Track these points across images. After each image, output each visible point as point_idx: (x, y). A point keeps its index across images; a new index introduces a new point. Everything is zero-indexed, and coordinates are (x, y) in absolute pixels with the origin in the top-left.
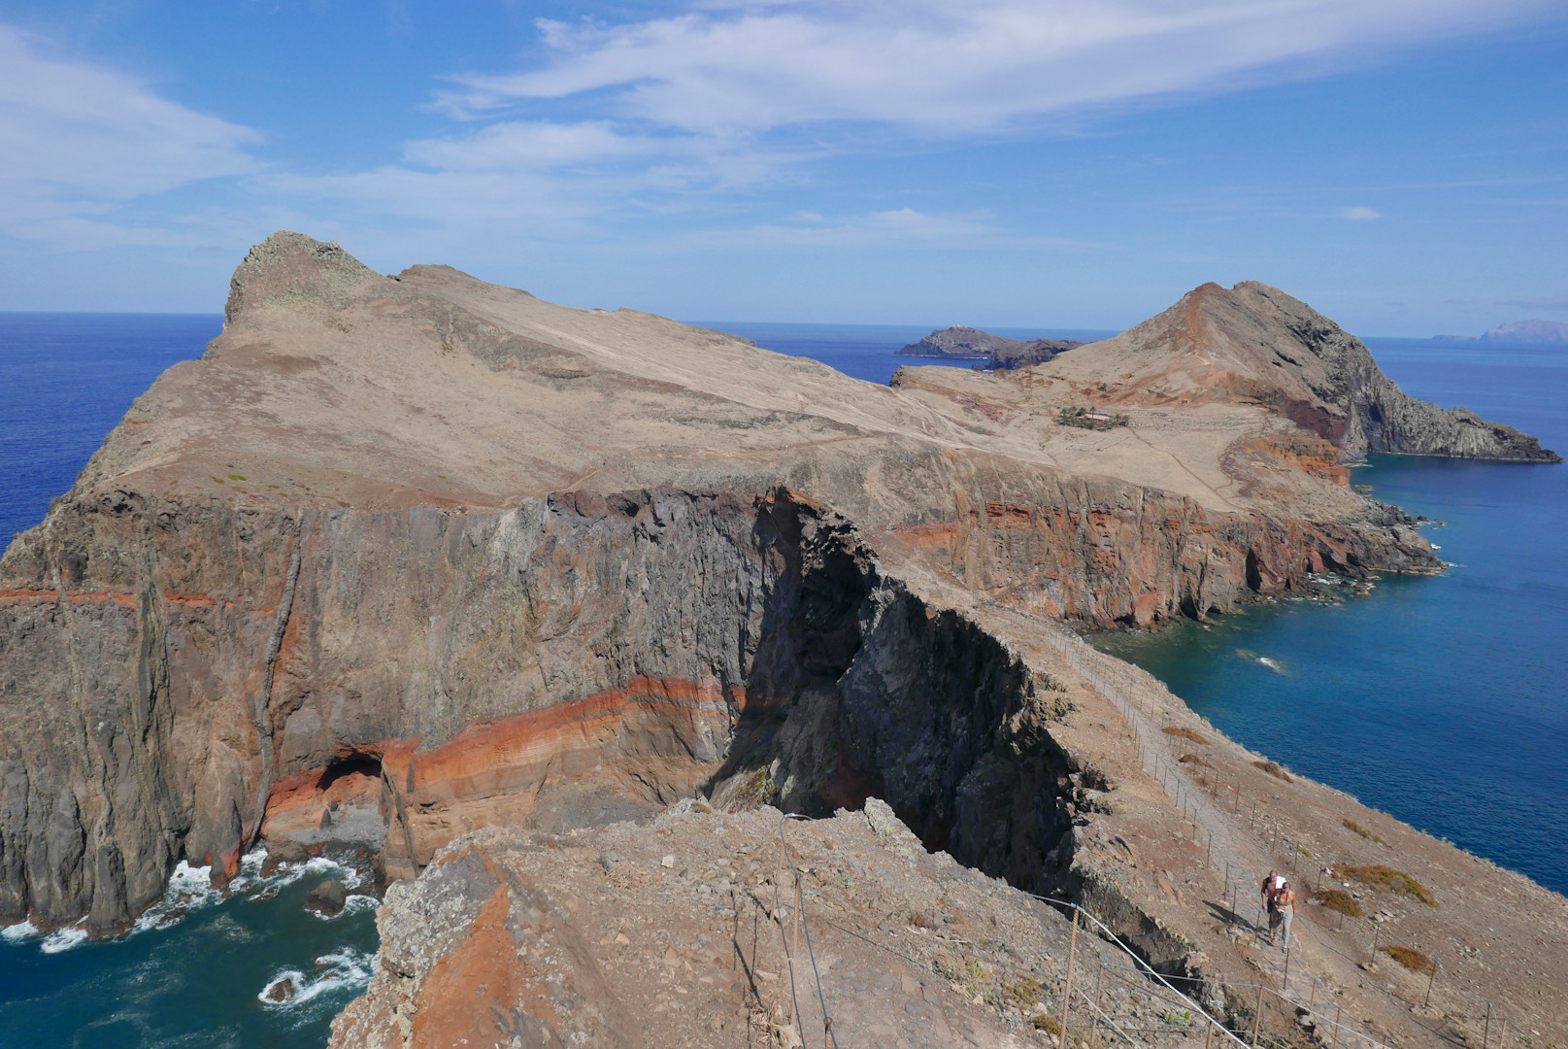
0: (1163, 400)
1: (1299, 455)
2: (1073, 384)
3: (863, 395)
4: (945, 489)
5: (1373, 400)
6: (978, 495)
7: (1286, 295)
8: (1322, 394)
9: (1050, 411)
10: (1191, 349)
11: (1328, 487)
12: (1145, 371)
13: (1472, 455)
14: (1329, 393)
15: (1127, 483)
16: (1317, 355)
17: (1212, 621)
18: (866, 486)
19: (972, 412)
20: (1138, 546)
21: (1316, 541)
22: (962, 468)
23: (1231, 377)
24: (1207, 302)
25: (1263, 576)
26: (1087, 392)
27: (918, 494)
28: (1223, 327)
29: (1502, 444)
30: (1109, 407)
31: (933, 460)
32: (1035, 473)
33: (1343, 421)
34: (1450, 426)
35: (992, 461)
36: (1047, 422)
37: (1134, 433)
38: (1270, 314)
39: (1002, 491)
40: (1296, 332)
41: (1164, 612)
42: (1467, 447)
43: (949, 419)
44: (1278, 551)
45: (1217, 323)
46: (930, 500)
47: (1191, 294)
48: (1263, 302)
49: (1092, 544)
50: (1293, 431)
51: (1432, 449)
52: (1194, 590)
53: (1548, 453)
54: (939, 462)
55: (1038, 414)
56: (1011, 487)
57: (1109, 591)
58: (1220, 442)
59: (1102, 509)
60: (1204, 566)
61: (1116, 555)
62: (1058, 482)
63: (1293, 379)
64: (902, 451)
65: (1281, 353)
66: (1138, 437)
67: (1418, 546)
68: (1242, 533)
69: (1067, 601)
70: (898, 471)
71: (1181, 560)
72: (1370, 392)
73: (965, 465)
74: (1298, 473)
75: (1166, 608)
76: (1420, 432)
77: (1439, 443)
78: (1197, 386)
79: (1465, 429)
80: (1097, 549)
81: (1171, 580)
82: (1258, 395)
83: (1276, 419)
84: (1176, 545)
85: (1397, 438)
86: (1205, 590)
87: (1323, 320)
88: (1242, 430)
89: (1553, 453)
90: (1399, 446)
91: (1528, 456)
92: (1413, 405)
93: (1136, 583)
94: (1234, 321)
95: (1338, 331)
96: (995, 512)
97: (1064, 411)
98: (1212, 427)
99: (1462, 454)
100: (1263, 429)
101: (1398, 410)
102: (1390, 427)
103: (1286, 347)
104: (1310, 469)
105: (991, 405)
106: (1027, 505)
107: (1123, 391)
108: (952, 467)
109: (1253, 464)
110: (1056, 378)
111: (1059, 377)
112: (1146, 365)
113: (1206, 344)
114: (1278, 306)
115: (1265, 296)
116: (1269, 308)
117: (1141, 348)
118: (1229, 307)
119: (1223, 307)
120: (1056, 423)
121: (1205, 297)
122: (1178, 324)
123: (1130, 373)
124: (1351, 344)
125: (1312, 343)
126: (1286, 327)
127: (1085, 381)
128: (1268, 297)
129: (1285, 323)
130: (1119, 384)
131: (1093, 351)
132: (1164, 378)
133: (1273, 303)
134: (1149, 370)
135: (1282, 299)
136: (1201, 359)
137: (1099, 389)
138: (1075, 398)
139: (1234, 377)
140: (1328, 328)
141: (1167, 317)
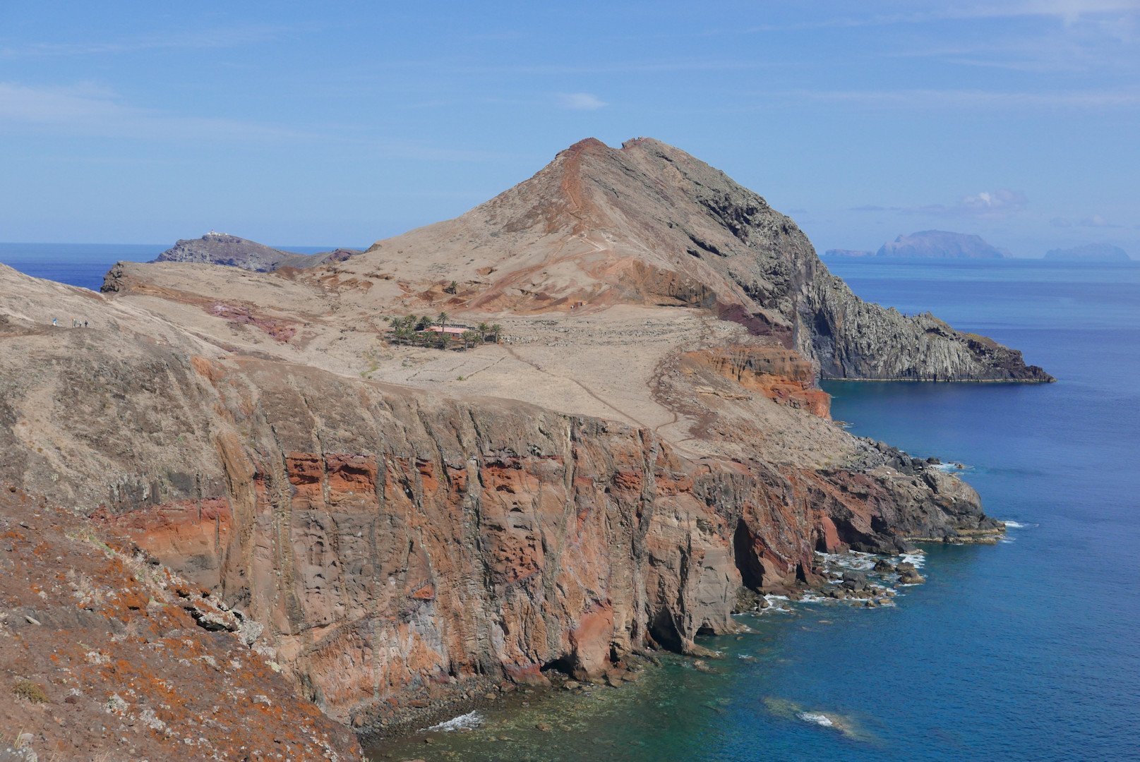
0: (545, 303)
1: (759, 374)
2: (404, 285)
3: (46, 299)
4: (199, 433)
5: (818, 306)
6: (267, 442)
7: (692, 159)
8: (757, 295)
9: (373, 325)
10: (575, 231)
11: (805, 421)
12: (511, 264)
13: (946, 377)
14: (767, 294)
15: (542, 409)
16: (744, 241)
17: (707, 652)
18: (20, 430)
19: (244, 330)
20: (572, 525)
21: (828, 500)
22: (232, 392)
23: (640, 267)
24: (589, 164)
25: (766, 563)
26: (428, 296)
27: (141, 444)
28: (614, 197)
29: (980, 360)
30: (466, 315)
31: (172, 378)
32: (375, 397)
33: (788, 333)
34: (917, 338)
35: (291, 377)
36: (371, 340)
37: (511, 352)
38: (676, 184)
39: (314, 432)
40: (713, 209)
41: (626, 644)
42: (939, 367)
43: (206, 339)
44: (781, 519)
45: (606, 194)
46: (167, 456)
47: (566, 153)
48: (665, 167)
49: (493, 527)
50: (745, 338)
51: (897, 370)
52: (672, 598)
53: (1035, 370)
54: (183, 381)
55: (354, 329)
56: (332, 424)
57: (528, 613)
58: (644, 360)
59: (505, 458)
60: (686, 553)
61: (538, 544)
62: (419, 413)
63: (717, 276)
64: (104, 359)
65: (697, 237)
66: (518, 358)
67: (964, 497)
68: (726, 492)
69: (452, 640)
70: (95, 400)
71: (646, 545)
72: (813, 295)
73: (239, 385)
74: (761, 402)
75: (627, 635)
76: (880, 349)
77: (905, 363)
78: (592, 280)
79: (935, 342)
80: (503, 536)
81: (632, 584)
82: (680, 293)
83: (718, 323)
84: (635, 519)
85: (853, 357)
86: (690, 596)
87: (745, 194)
88: (672, 340)
89: (1040, 369)
90: (856, 369)
91: (1012, 375)
92: (868, 312)
93: (576, 594)
94: (630, 192)
95: (766, 208)
96: (303, 474)
97: (395, 323)
98: (627, 338)
99: (935, 376)
100: (702, 338)
101: (851, 318)
102: (843, 343)
103: (703, 229)
104: (776, 395)
105: (276, 319)
106: (367, 458)
107: (483, 292)
108: (212, 390)
109: (699, 389)
110: (377, 276)
111: (382, 275)
112: (513, 253)
113: (597, 222)
114: (686, 174)
115: (666, 159)
116: (673, 176)
117: (502, 231)
118: (621, 173)
119: (613, 172)
120: (384, 342)
121: (586, 158)
122: (552, 195)
123: (490, 266)
124: (784, 226)
125: (735, 225)
126: (699, 203)
127: (423, 280)
128: (671, 161)
129: (697, 197)
130: (476, 282)
131: (431, 236)
132: (542, 271)
133: (678, 169)
134: (519, 260)
135: (689, 163)
136: (593, 243)
137: (446, 291)
138: (411, 305)
139: (644, 268)
140: (752, 204)
141: (535, 186)
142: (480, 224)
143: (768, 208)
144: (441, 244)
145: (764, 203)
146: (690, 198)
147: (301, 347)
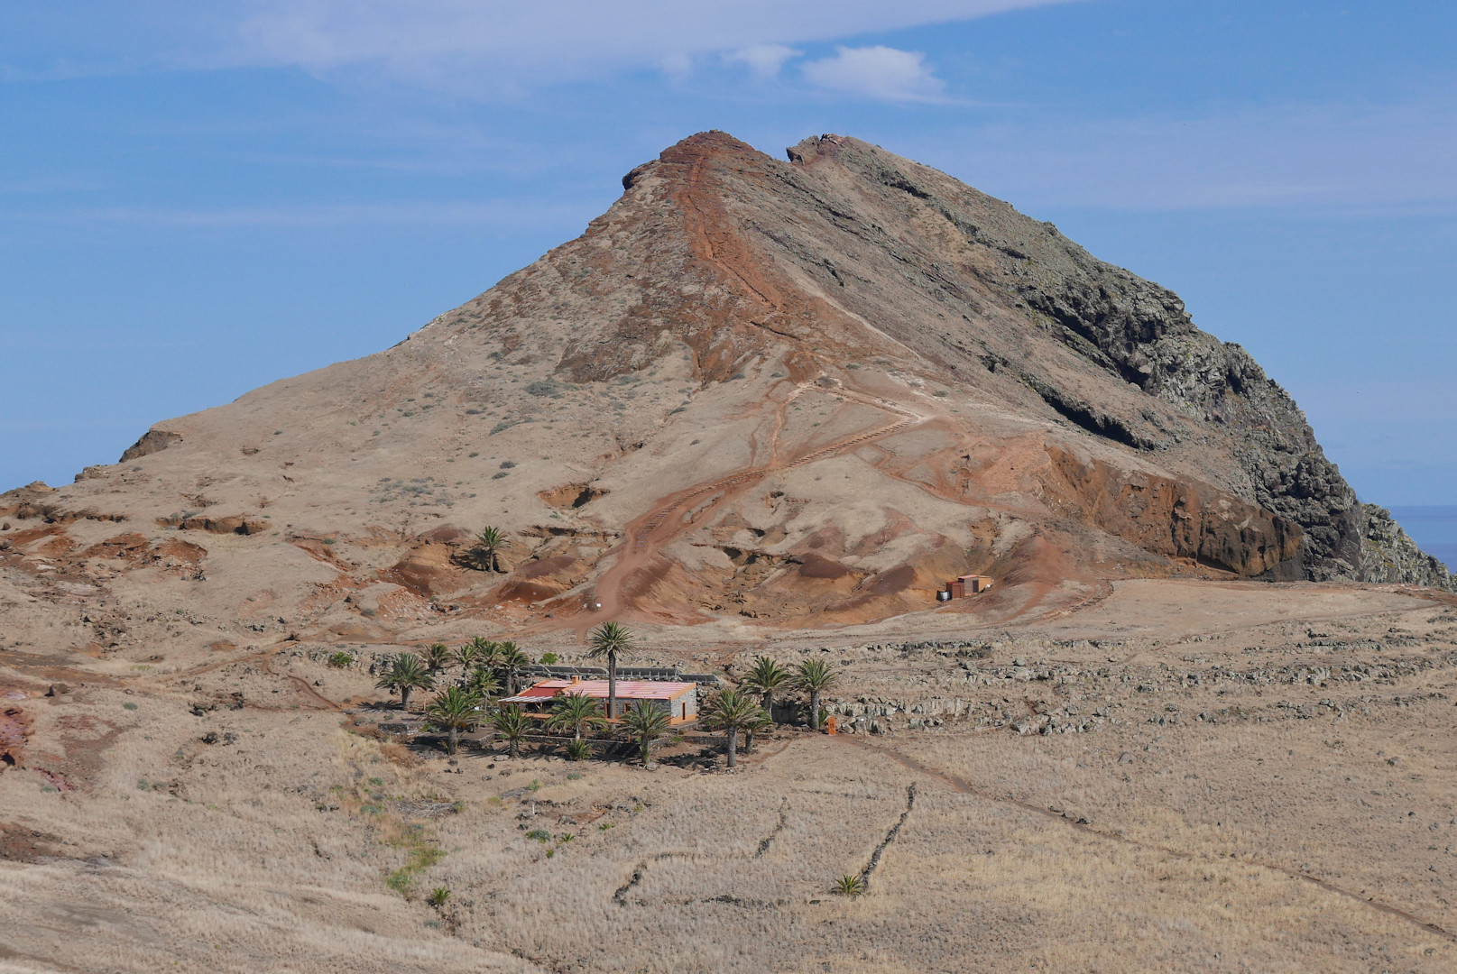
2: (318, 547)
9: (301, 686)
10: (797, 370)
26: (413, 580)
36: (334, 741)
37: (907, 762)
45: (812, 276)
55: (238, 702)
66: (962, 785)
98: (1290, 694)
107: (604, 560)
110: (208, 525)
111: (224, 520)
112: (628, 441)
113: (852, 344)
114: (973, 230)
115: (912, 190)
116: (941, 236)
117: (558, 378)
118: (824, 221)
119: (805, 219)
120: (390, 743)
121: (727, 179)
122: (676, 277)
123: (578, 480)
124: (1230, 371)
125: (1138, 366)
126: (1026, 305)
127: (373, 530)
128: (924, 196)
129: (1020, 290)
130: (557, 531)
131: (331, 403)
132: (764, 486)
133: (948, 217)
134: (663, 462)
135: (967, 203)
136: (878, 401)
137: (464, 562)
138: (382, 608)
139: (1082, 468)
140: (1151, 310)
141: (606, 256)
142: (478, 364)
143: (1188, 321)
144: (376, 423)
145: (1178, 306)
146: (999, 294)
147: (77, 781)
